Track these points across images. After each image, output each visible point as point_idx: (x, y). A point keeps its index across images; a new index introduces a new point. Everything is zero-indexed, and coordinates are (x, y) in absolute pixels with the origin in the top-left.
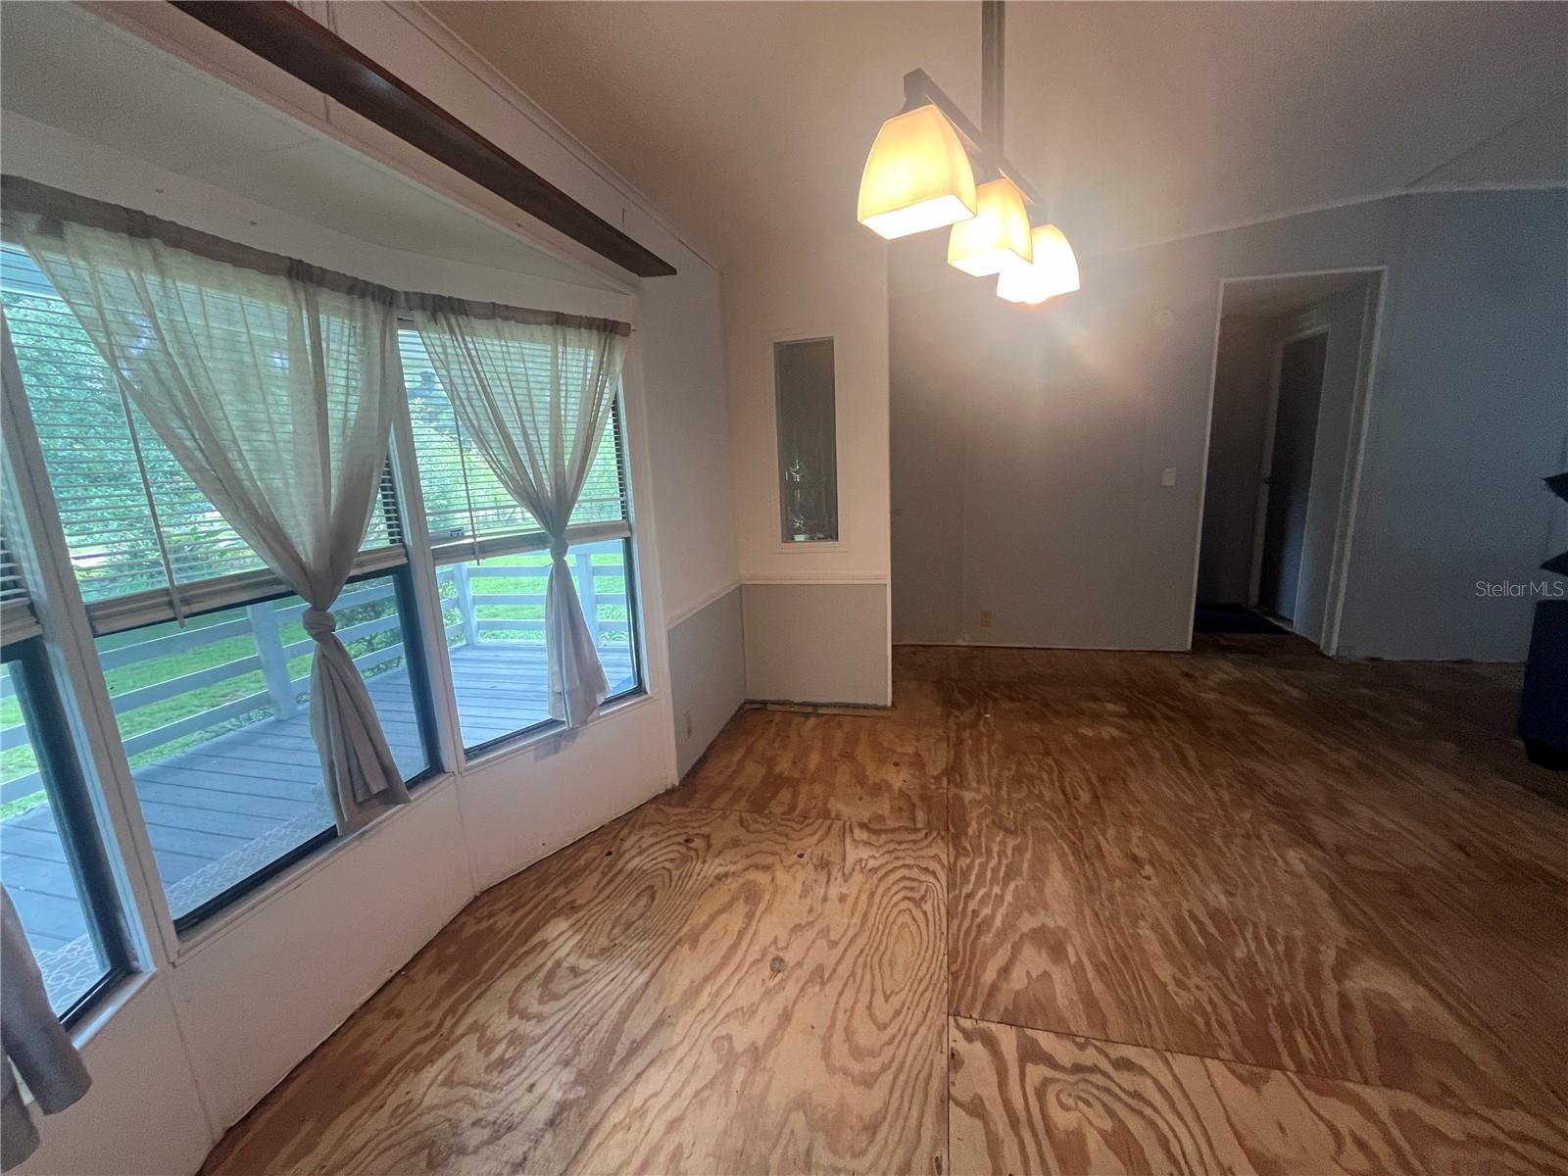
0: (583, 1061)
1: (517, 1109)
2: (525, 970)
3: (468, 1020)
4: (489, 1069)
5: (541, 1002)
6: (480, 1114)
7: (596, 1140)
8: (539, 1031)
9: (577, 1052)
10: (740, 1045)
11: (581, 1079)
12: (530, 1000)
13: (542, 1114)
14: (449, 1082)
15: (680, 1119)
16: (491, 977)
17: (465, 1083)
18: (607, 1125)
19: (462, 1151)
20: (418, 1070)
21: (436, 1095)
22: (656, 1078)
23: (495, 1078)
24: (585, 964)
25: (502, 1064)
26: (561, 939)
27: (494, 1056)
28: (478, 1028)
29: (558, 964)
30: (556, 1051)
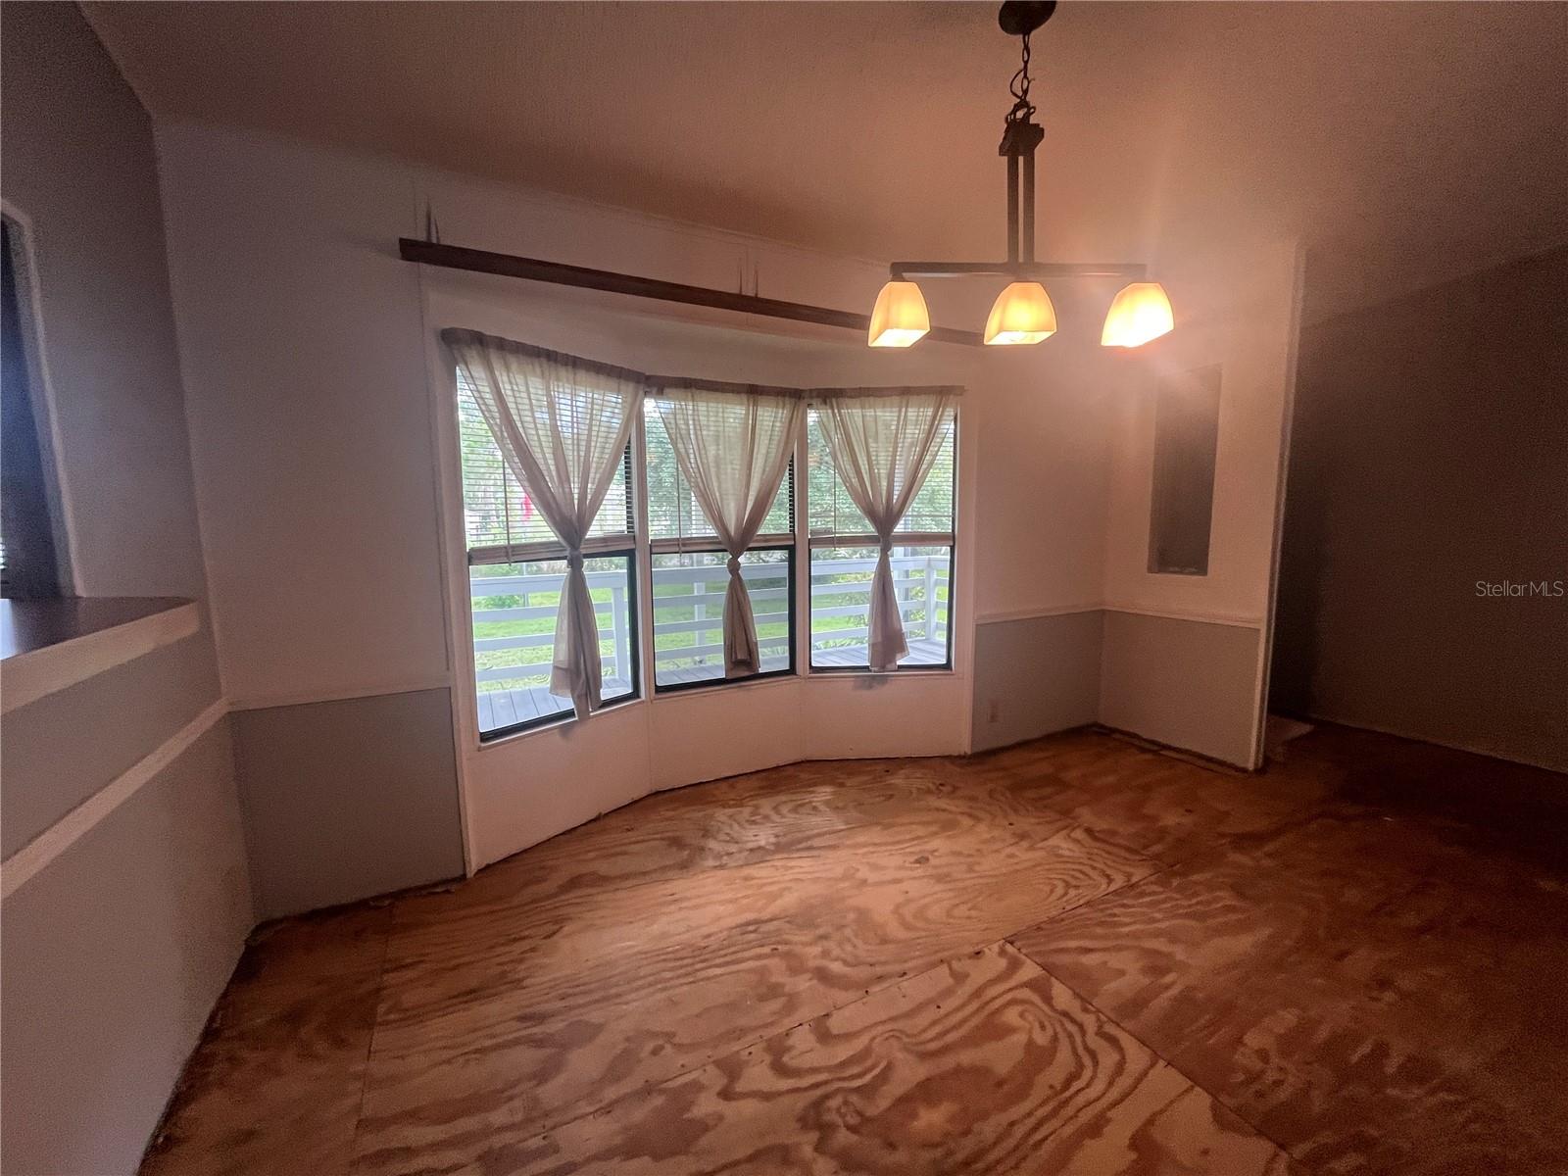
0: (783, 840)
1: (745, 839)
2: (794, 797)
3: (755, 802)
4: (747, 821)
5: (789, 811)
6: (731, 832)
7: (762, 865)
8: (778, 820)
9: (785, 835)
10: (859, 875)
11: (777, 845)
12: (784, 810)
13: (750, 845)
14: (731, 817)
15: (801, 880)
16: (779, 792)
17: (735, 820)
18: (771, 863)
19: (715, 839)
20: (724, 807)
21: (723, 818)
22: (805, 863)
23: (747, 826)
24: (822, 808)
25: (754, 822)
26: (823, 793)
27: (753, 818)
28: (757, 807)
29: (810, 802)
30: (776, 830)
